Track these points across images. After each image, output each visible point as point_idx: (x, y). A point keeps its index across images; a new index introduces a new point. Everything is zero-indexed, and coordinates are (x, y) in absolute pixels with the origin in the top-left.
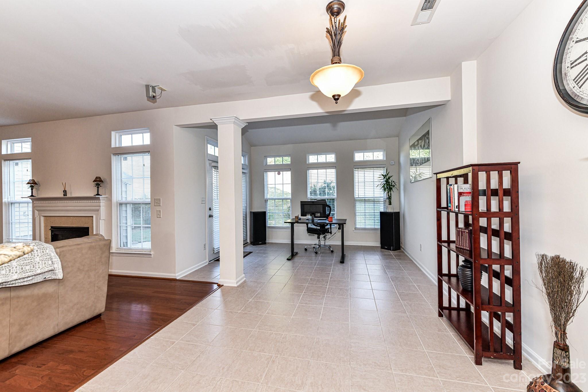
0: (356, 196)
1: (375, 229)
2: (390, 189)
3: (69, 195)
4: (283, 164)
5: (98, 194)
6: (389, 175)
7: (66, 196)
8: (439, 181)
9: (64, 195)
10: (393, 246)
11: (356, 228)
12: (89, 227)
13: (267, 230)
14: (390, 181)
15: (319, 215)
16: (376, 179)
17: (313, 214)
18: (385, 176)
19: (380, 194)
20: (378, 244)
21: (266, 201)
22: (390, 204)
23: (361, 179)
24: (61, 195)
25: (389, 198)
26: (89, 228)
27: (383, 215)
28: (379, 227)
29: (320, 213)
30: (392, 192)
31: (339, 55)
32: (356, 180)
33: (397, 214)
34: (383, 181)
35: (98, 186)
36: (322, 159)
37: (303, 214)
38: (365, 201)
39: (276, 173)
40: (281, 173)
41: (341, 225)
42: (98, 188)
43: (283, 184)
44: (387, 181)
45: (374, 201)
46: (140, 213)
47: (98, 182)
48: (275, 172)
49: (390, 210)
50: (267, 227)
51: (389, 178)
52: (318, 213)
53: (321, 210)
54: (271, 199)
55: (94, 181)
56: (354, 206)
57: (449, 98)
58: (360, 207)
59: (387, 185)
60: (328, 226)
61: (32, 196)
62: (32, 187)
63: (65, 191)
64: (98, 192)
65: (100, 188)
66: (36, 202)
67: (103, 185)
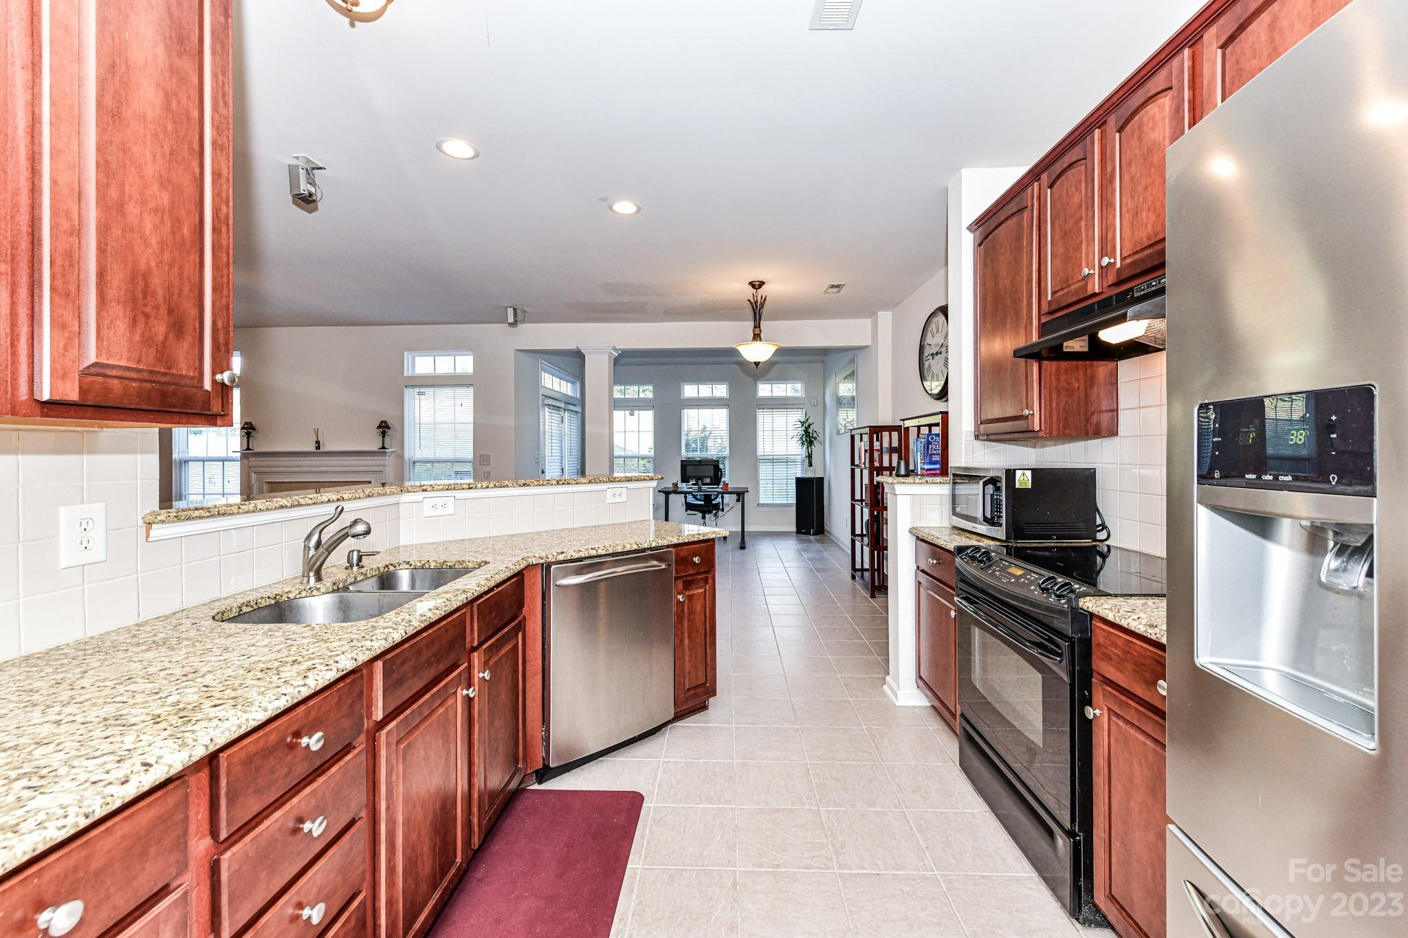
0: (760, 452)
1: (789, 505)
2: (811, 443)
3: (323, 448)
4: (639, 398)
5: (384, 448)
6: (810, 421)
8: (853, 437)
10: (813, 528)
11: (759, 505)
14: (811, 431)
15: (708, 480)
16: (791, 427)
17: (699, 479)
18: (803, 423)
19: (796, 449)
20: (794, 529)
21: (613, 460)
22: (810, 465)
23: (768, 427)
24: (312, 448)
25: (810, 456)
27: (800, 482)
28: (795, 502)
29: (711, 478)
30: (813, 447)
31: (759, 327)
32: (760, 427)
33: (821, 480)
34: (801, 431)
35: (384, 434)
36: (705, 391)
37: (685, 479)
38: (773, 461)
39: (628, 412)
40: (636, 412)
41: (740, 495)
42: (383, 437)
43: (639, 432)
44: (806, 431)
45: (787, 461)
47: (384, 427)
48: (625, 411)
49: (810, 475)
51: (809, 426)
52: (707, 477)
53: (712, 474)
54: (618, 457)
55: (379, 427)
56: (756, 470)
57: (870, 344)
58: (764, 470)
59: (807, 436)
60: (719, 500)
61: (248, 449)
62: (248, 435)
63: (318, 442)
64: (383, 444)
65: (386, 438)
66: (254, 459)
67: (389, 432)
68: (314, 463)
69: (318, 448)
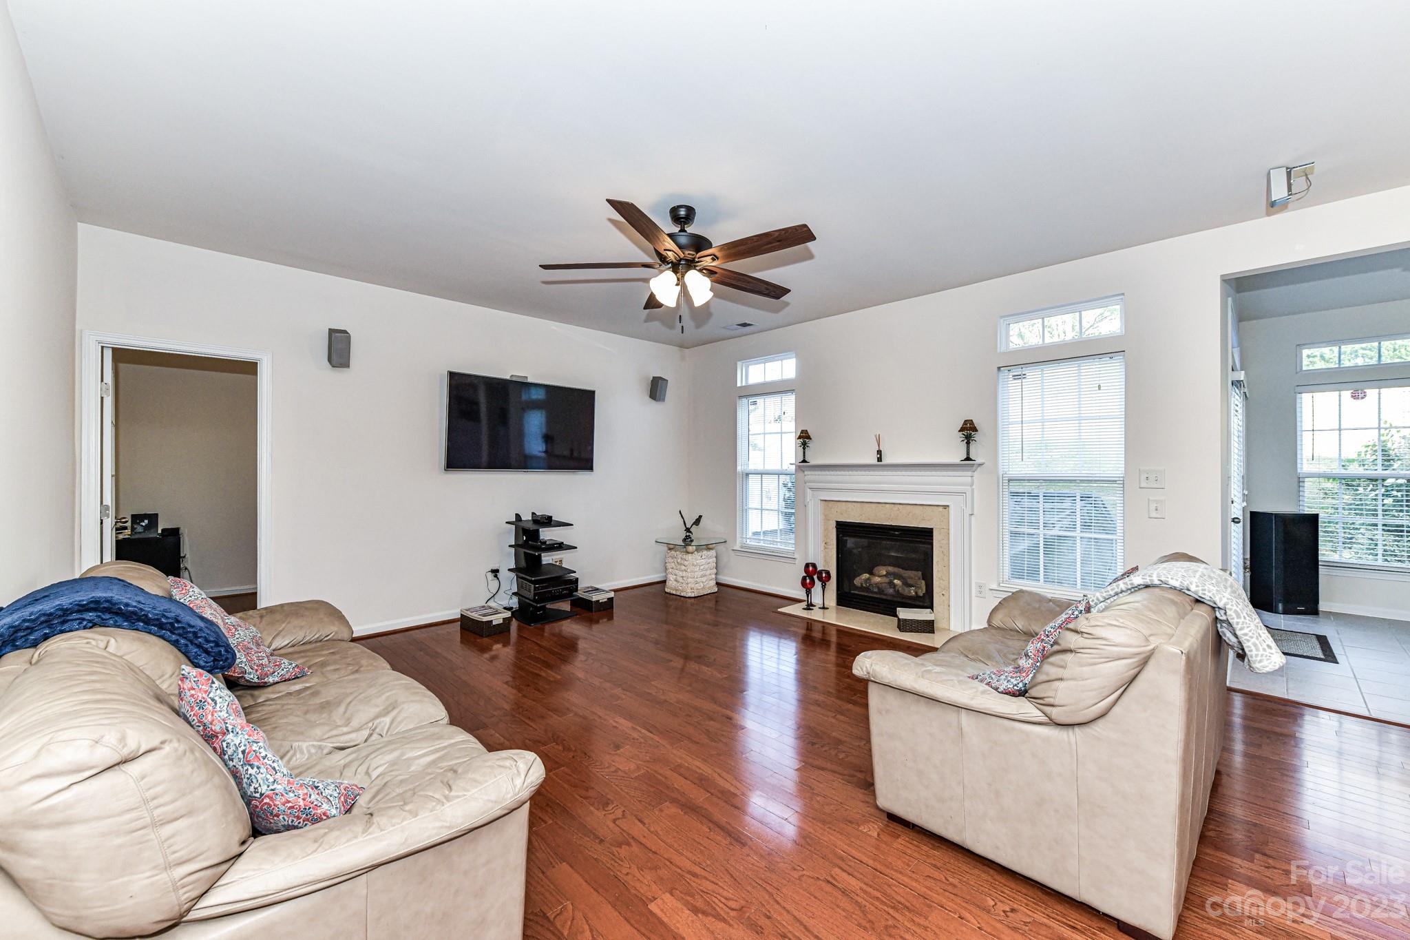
3: (886, 461)
4: (1379, 364)
5: (968, 459)
7: (881, 461)
9: (878, 461)
12: (932, 529)
13: (1320, 573)
21: (1300, 481)
26: (932, 532)
35: (968, 439)
39: (1346, 394)
42: (968, 443)
43: (1340, 430)
46: (1074, 505)
47: (968, 430)
48: (1340, 391)
50: (1320, 563)
54: (1323, 477)
55: (961, 430)
61: (804, 461)
62: (804, 445)
63: (879, 452)
64: (968, 453)
65: (972, 444)
66: (809, 473)
67: (977, 436)
68: (878, 478)
69: (880, 459)
